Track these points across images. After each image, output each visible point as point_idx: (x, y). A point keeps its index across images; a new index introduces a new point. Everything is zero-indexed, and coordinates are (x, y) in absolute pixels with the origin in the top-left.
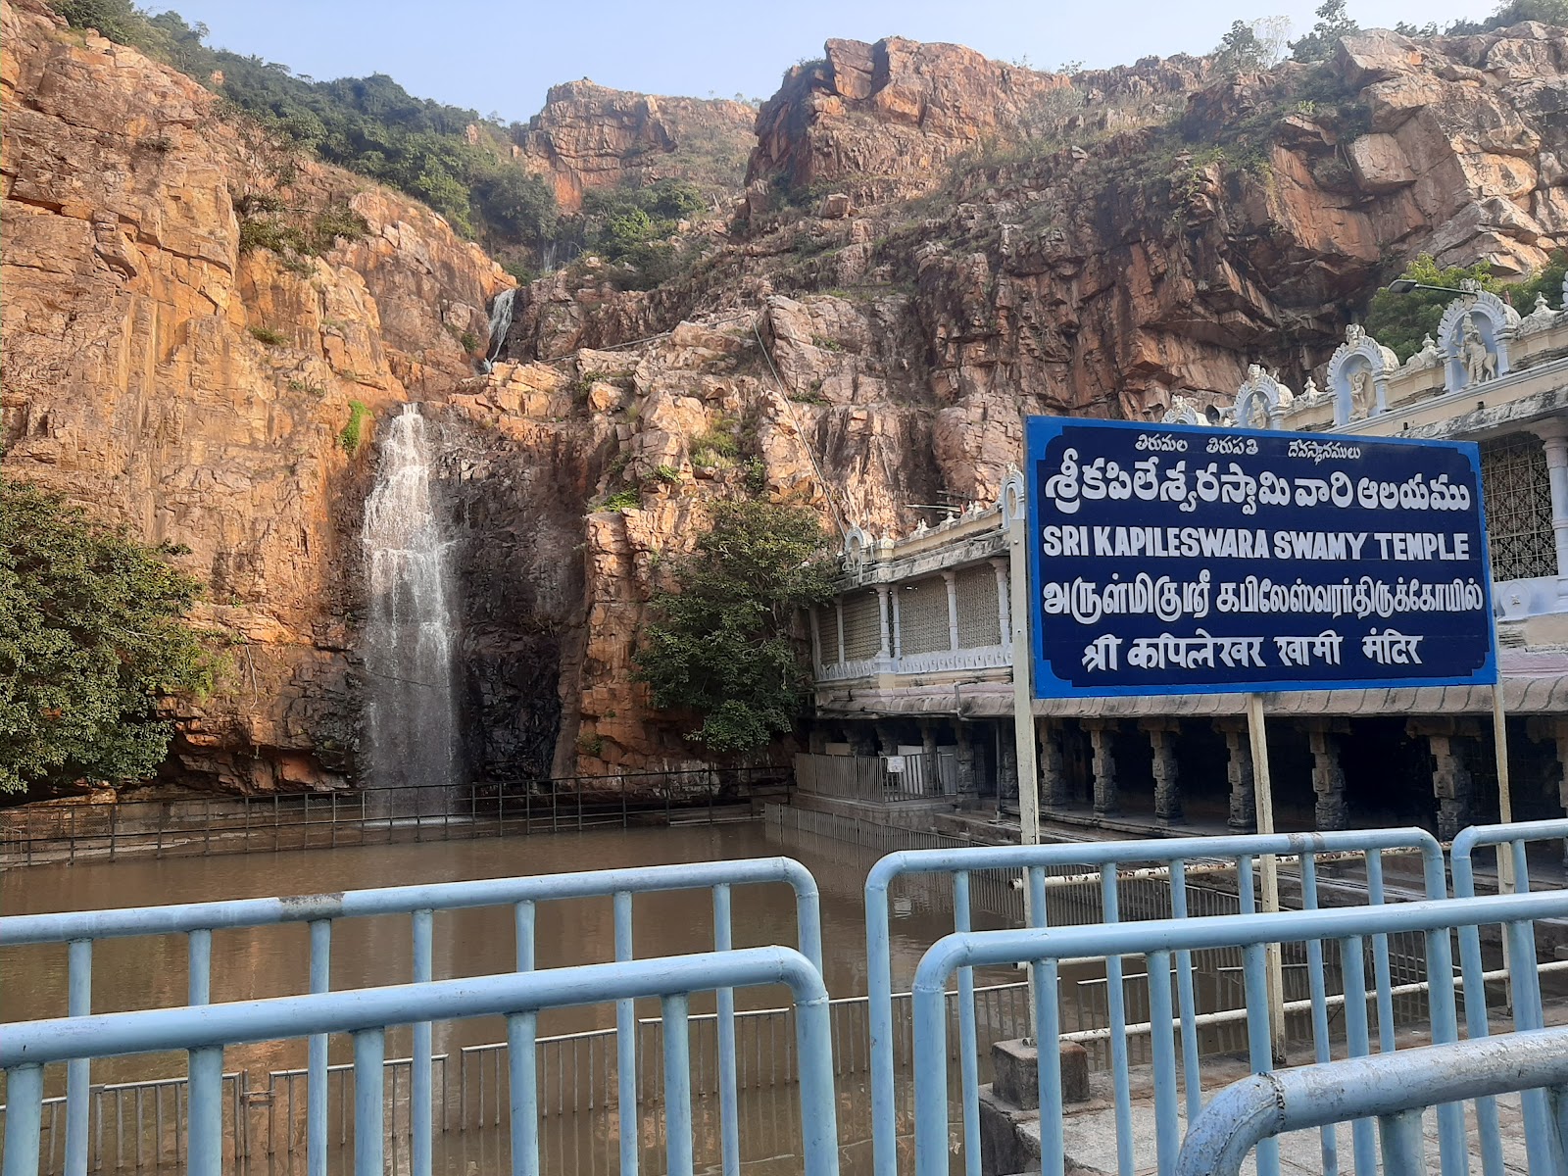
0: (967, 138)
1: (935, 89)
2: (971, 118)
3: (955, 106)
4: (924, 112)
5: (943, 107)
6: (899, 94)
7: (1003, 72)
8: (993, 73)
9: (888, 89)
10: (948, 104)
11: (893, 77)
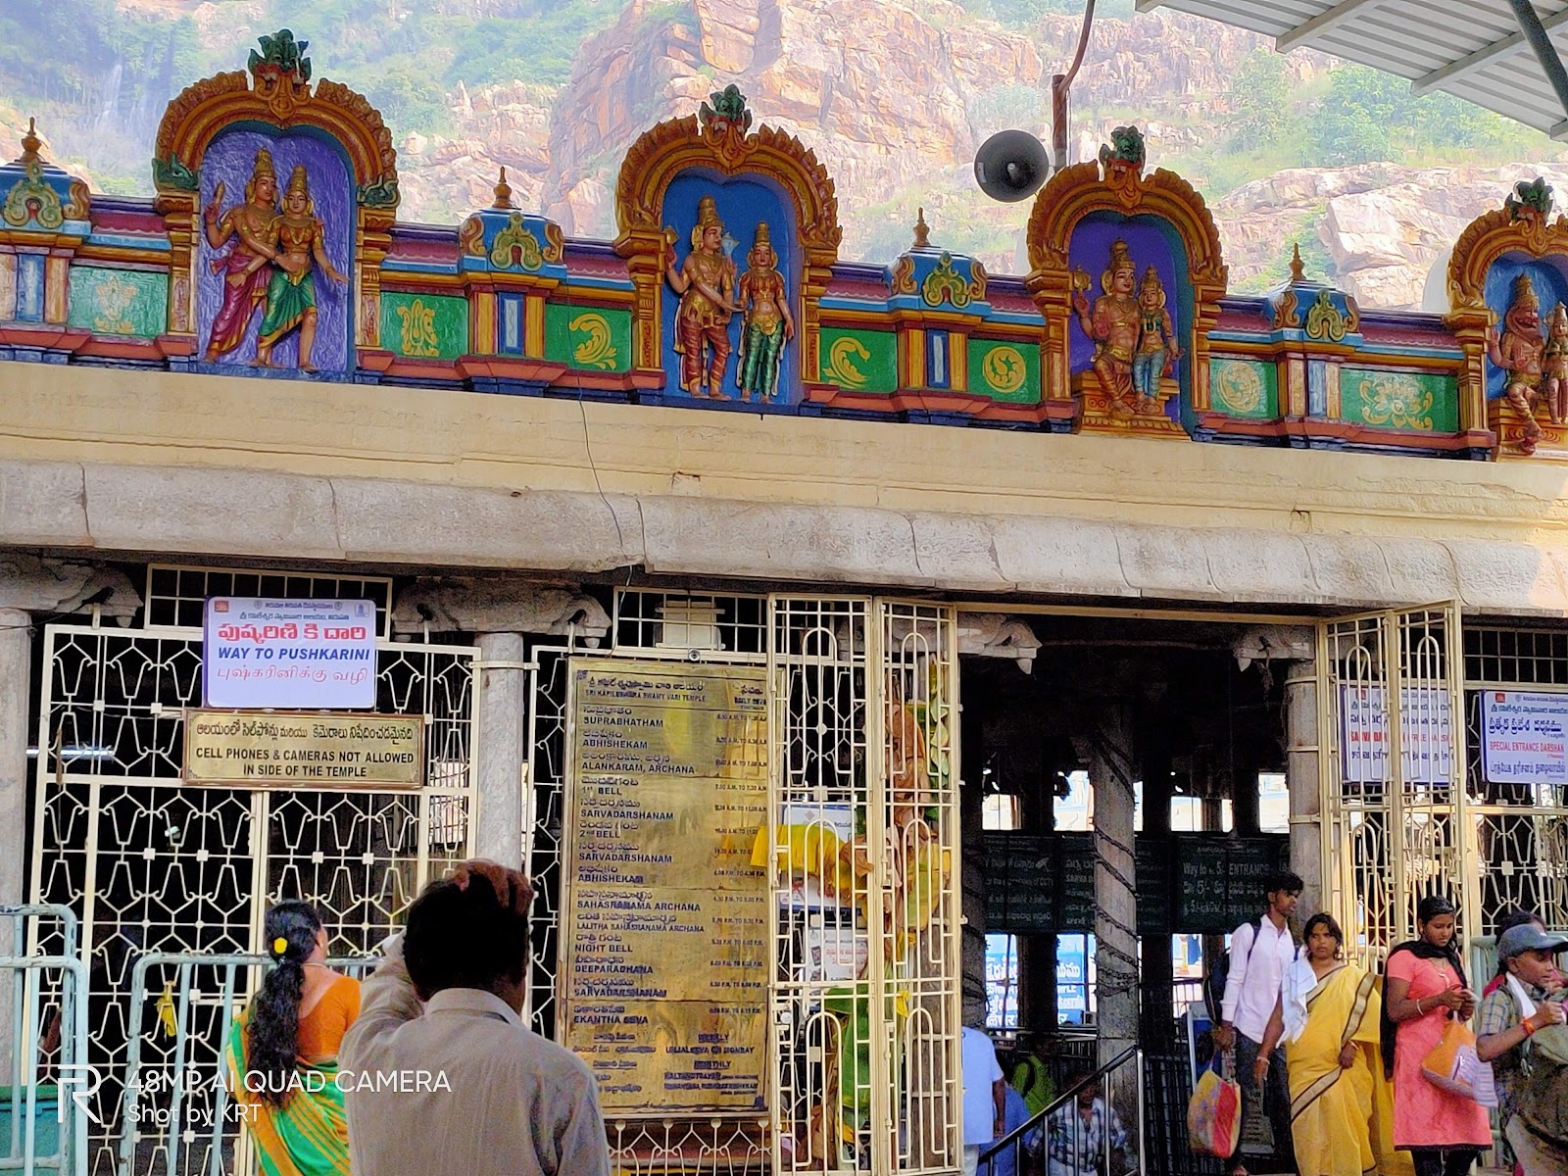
0: (888, 144)
1: (846, 69)
2: (894, 116)
3: (872, 97)
4: (828, 102)
5: (855, 97)
6: (793, 75)
7: (941, 36)
8: (927, 38)
9: (778, 67)
10: (863, 93)
11: (786, 49)
